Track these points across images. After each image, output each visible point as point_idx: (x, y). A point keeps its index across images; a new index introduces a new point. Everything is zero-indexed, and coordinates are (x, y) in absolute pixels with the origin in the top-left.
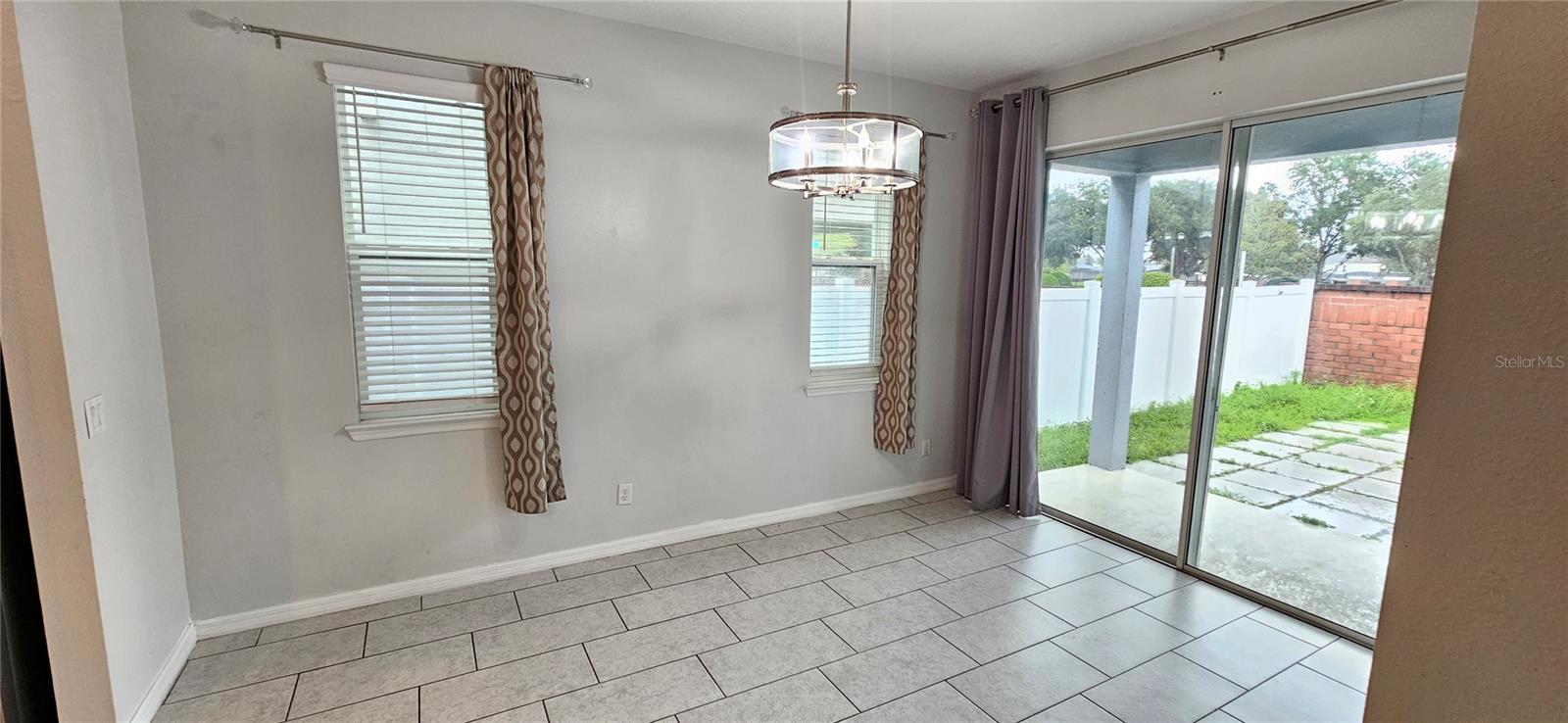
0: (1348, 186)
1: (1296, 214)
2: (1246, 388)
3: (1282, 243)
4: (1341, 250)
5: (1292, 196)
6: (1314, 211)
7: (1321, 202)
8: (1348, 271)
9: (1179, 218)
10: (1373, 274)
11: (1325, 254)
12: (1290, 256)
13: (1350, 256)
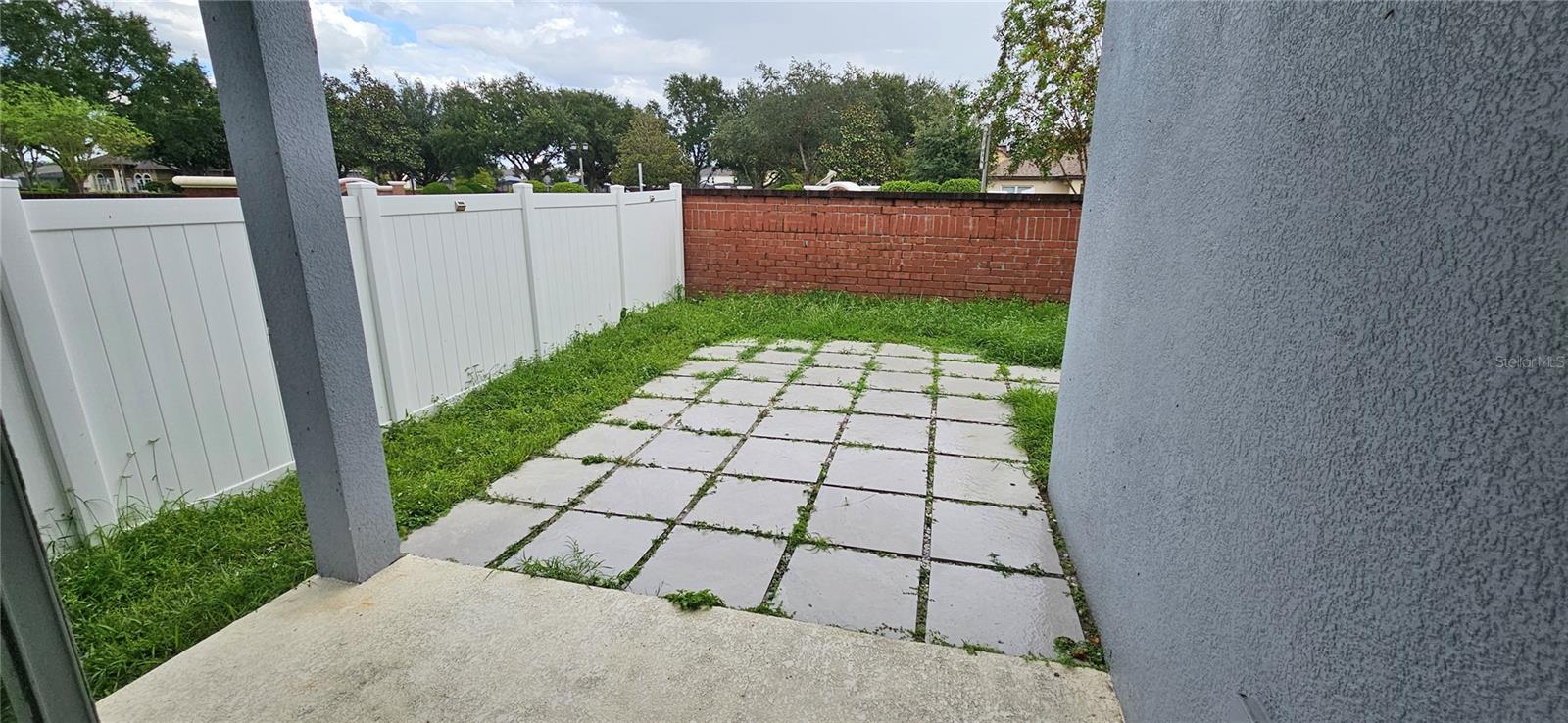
0: (706, 109)
1: (676, 131)
2: (632, 315)
3: (667, 156)
4: (709, 165)
5: (670, 115)
6: (687, 129)
7: (690, 121)
8: (716, 183)
9: (583, 128)
10: (730, 185)
11: (699, 168)
12: (675, 167)
13: (715, 169)
